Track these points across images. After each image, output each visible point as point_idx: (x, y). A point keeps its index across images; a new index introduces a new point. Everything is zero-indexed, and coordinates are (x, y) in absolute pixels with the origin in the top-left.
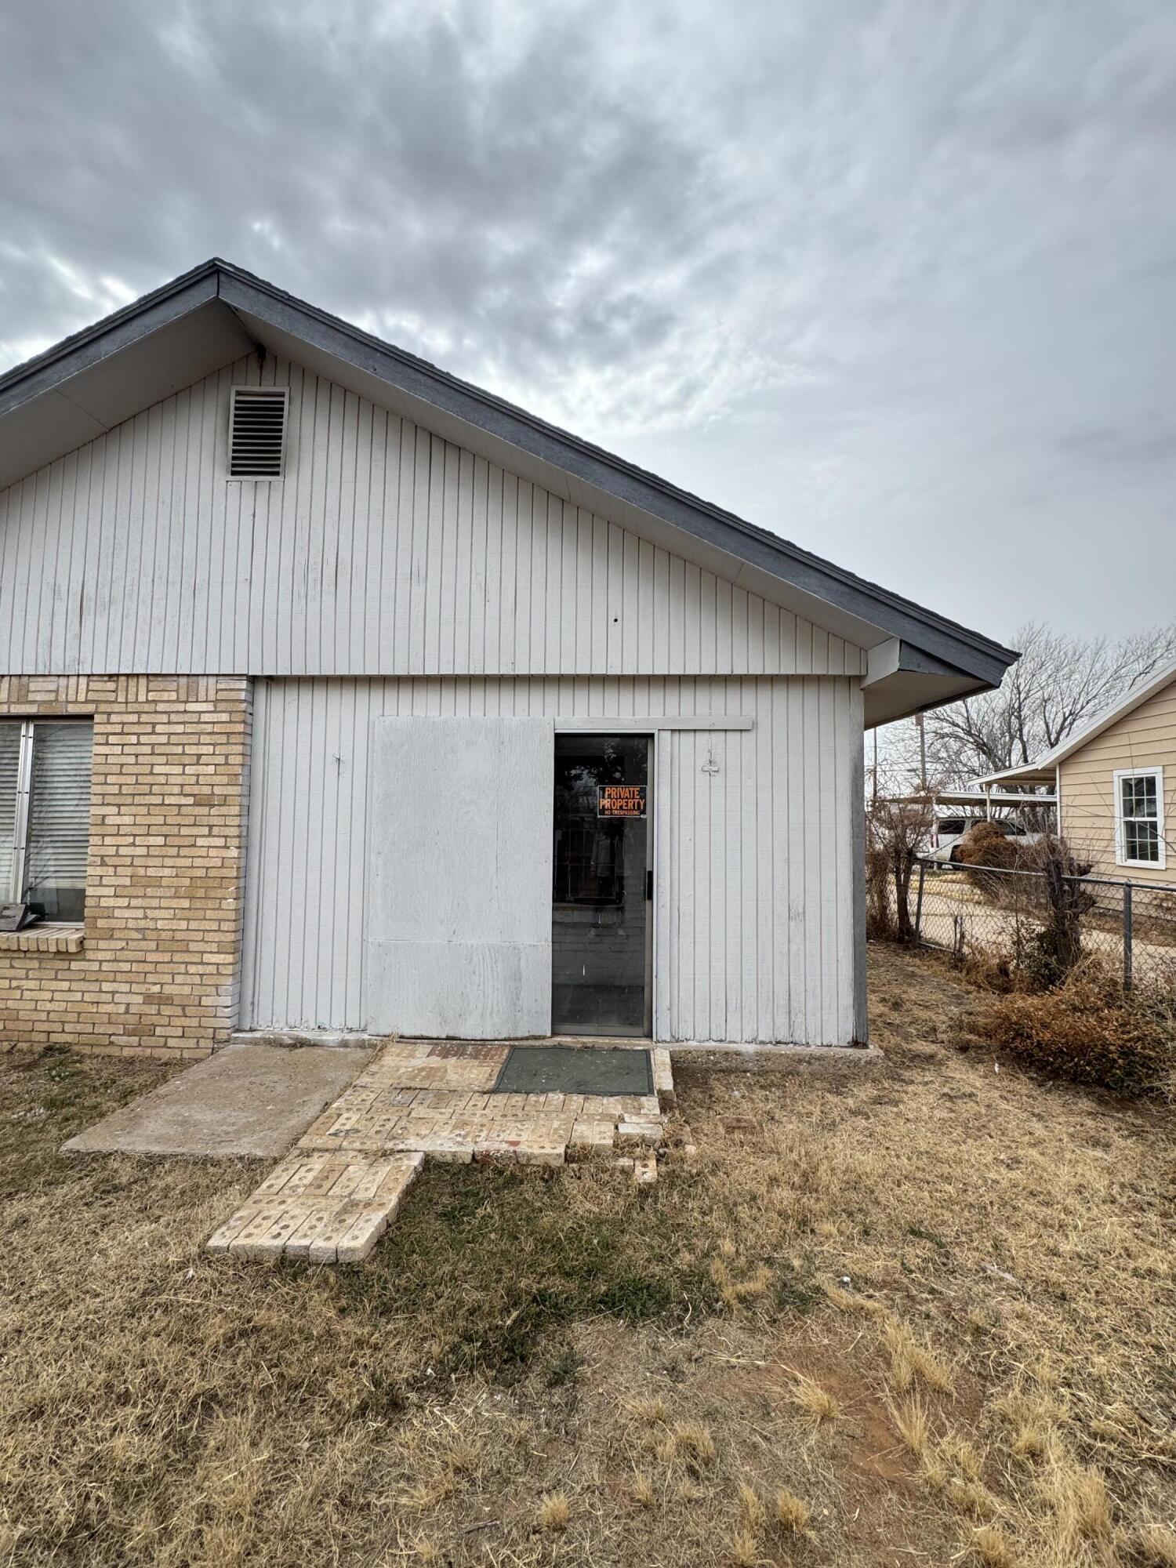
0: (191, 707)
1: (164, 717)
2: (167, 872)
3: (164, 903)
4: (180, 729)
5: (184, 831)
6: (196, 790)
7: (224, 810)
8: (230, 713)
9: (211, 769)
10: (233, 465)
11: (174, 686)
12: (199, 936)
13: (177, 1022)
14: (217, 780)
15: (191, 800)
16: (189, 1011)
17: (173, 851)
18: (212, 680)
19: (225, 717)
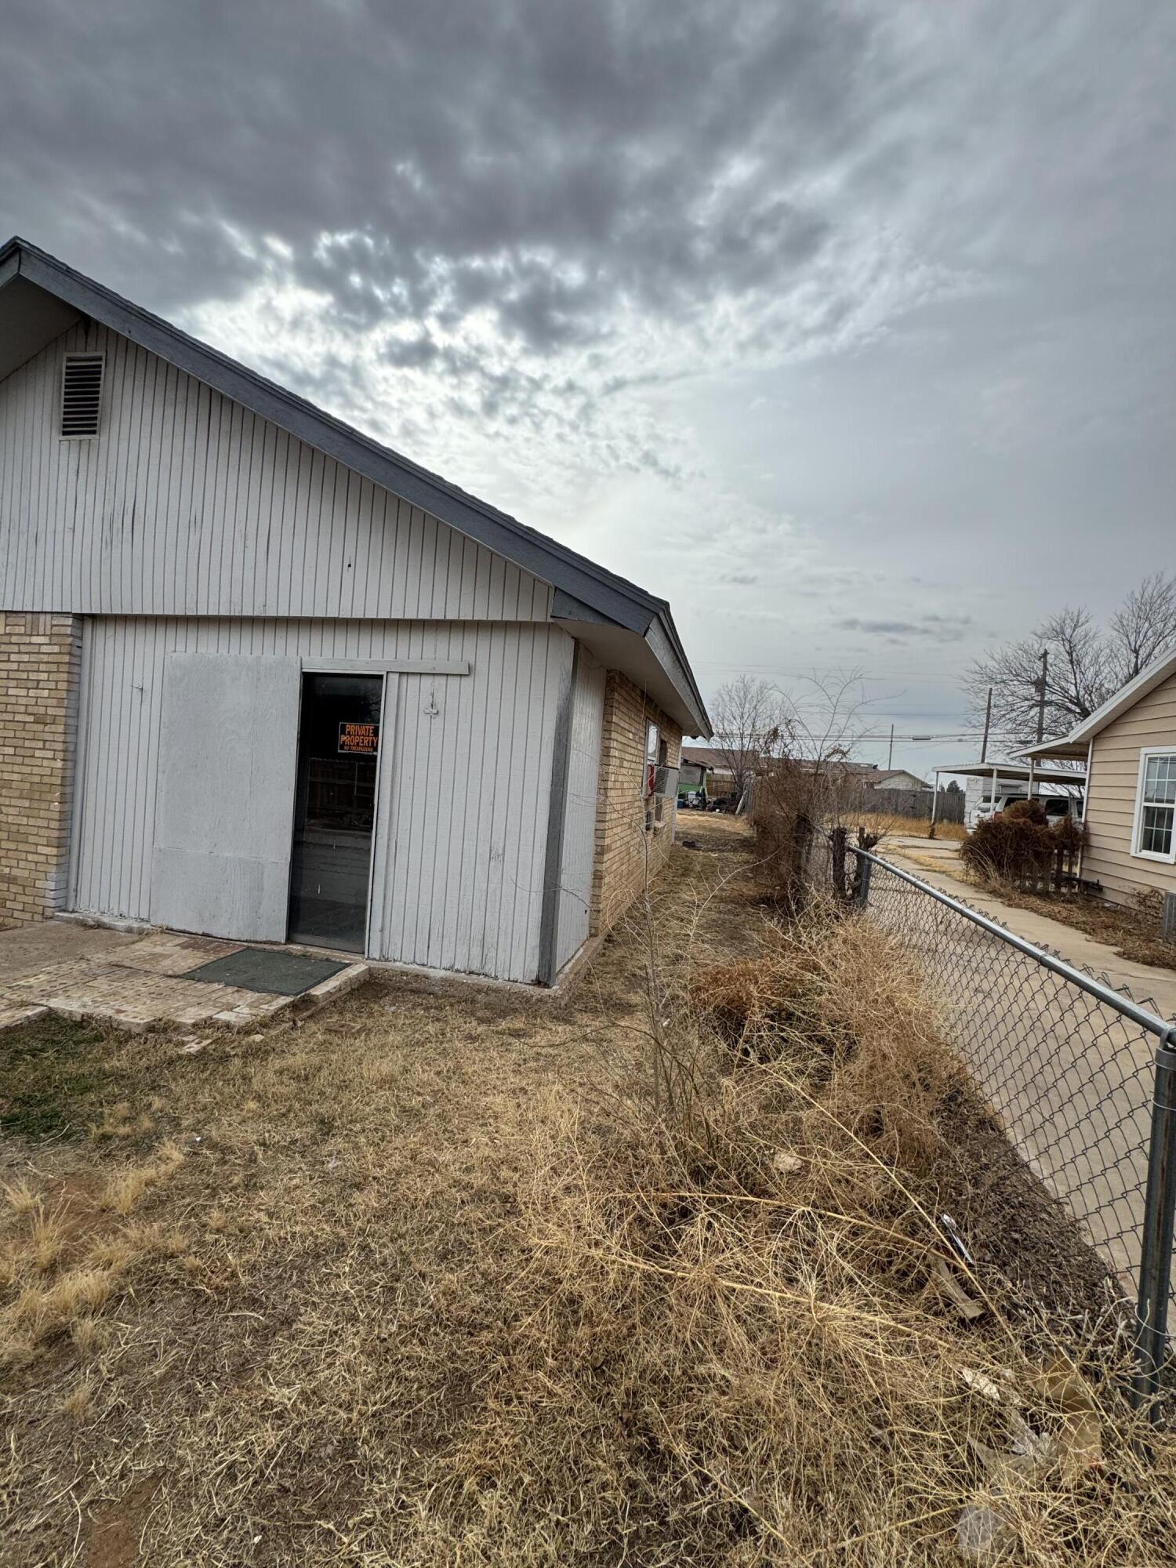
0: (35, 640)
1: (15, 649)
2: (15, 777)
3: (14, 802)
4: (26, 658)
5: (27, 744)
6: (35, 710)
7: (53, 728)
8: (60, 645)
9: (46, 693)
10: (65, 426)
11: (22, 622)
12: (34, 831)
13: (20, 898)
14: (50, 702)
15: (31, 719)
16: (28, 890)
17: (19, 760)
18: (49, 617)
19: (56, 649)
